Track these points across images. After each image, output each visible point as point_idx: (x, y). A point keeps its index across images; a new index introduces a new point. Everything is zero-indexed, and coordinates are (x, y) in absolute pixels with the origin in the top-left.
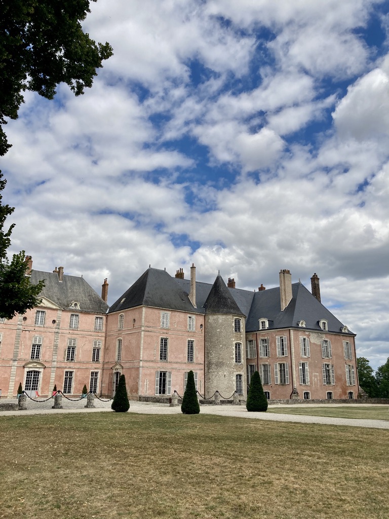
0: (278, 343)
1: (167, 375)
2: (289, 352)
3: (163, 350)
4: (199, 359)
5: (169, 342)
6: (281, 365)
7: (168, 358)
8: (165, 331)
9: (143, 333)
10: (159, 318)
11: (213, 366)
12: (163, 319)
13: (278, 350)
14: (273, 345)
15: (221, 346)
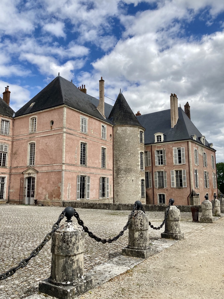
0: (175, 153)
1: (86, 179)
2: (187, 160)
3: (82, 155)
4: (109, 165)
5: (88, 147)
6: (177, 172)
7: (87, 163)
8: (84, 136)
9: (65, 135)
10: (79, 121)
11: (122, 172)
12: (82, 123)
13: (175, 159)
14: (170, 155)
15: (129, 154)
